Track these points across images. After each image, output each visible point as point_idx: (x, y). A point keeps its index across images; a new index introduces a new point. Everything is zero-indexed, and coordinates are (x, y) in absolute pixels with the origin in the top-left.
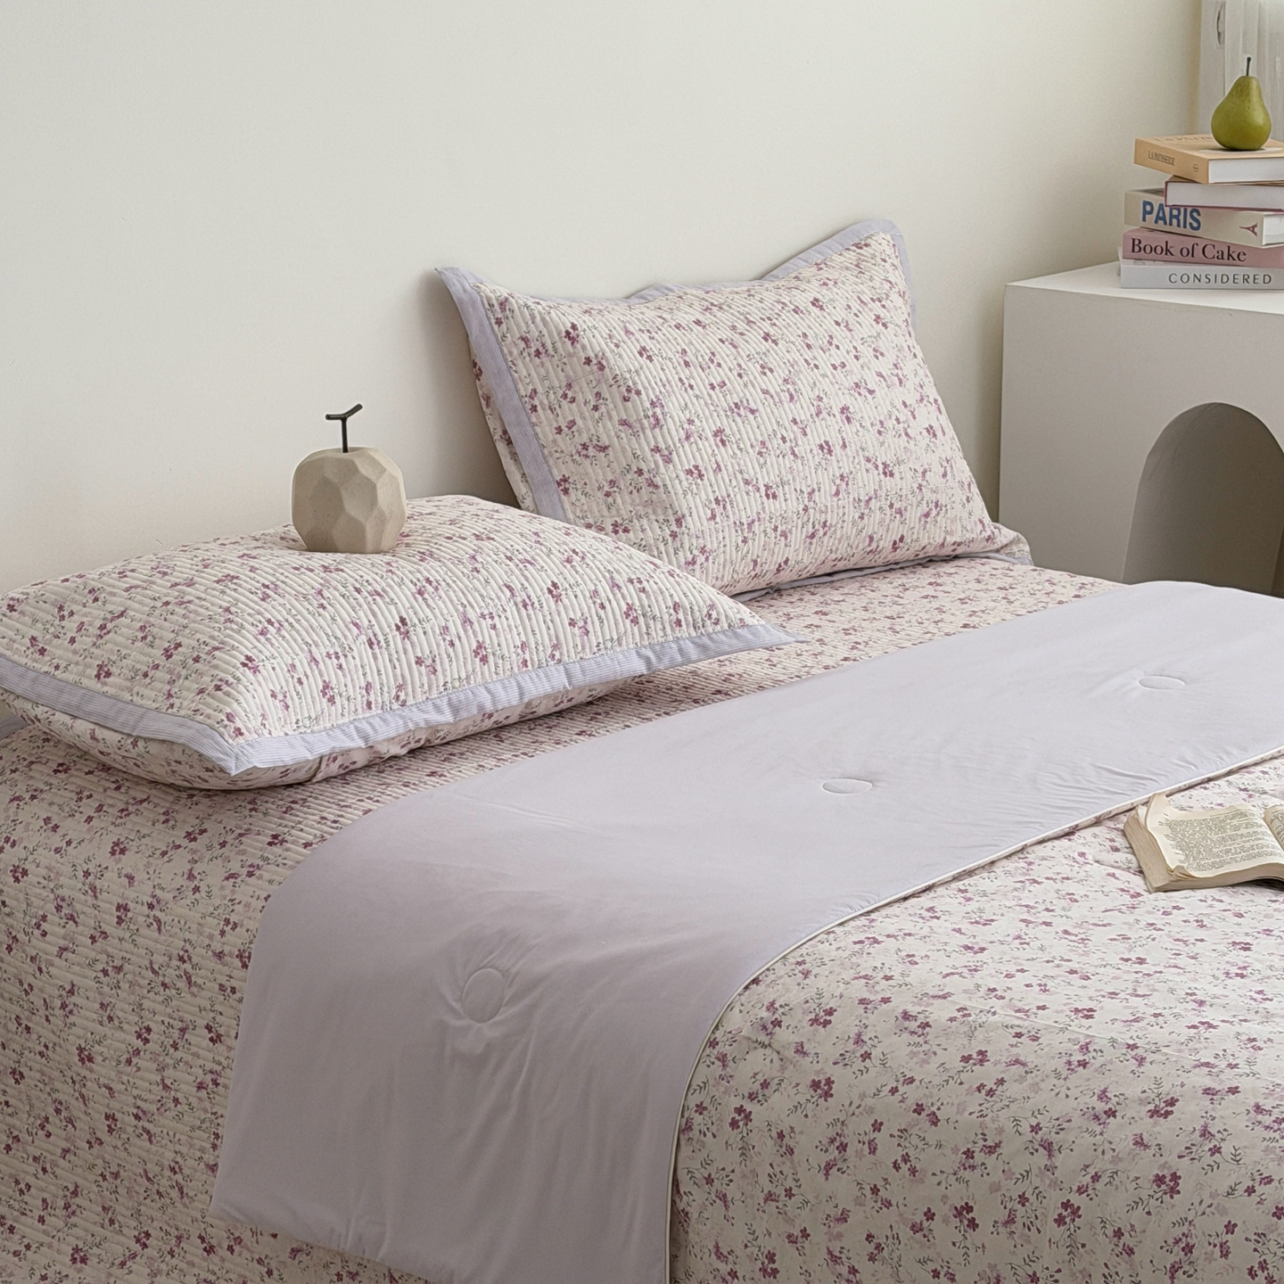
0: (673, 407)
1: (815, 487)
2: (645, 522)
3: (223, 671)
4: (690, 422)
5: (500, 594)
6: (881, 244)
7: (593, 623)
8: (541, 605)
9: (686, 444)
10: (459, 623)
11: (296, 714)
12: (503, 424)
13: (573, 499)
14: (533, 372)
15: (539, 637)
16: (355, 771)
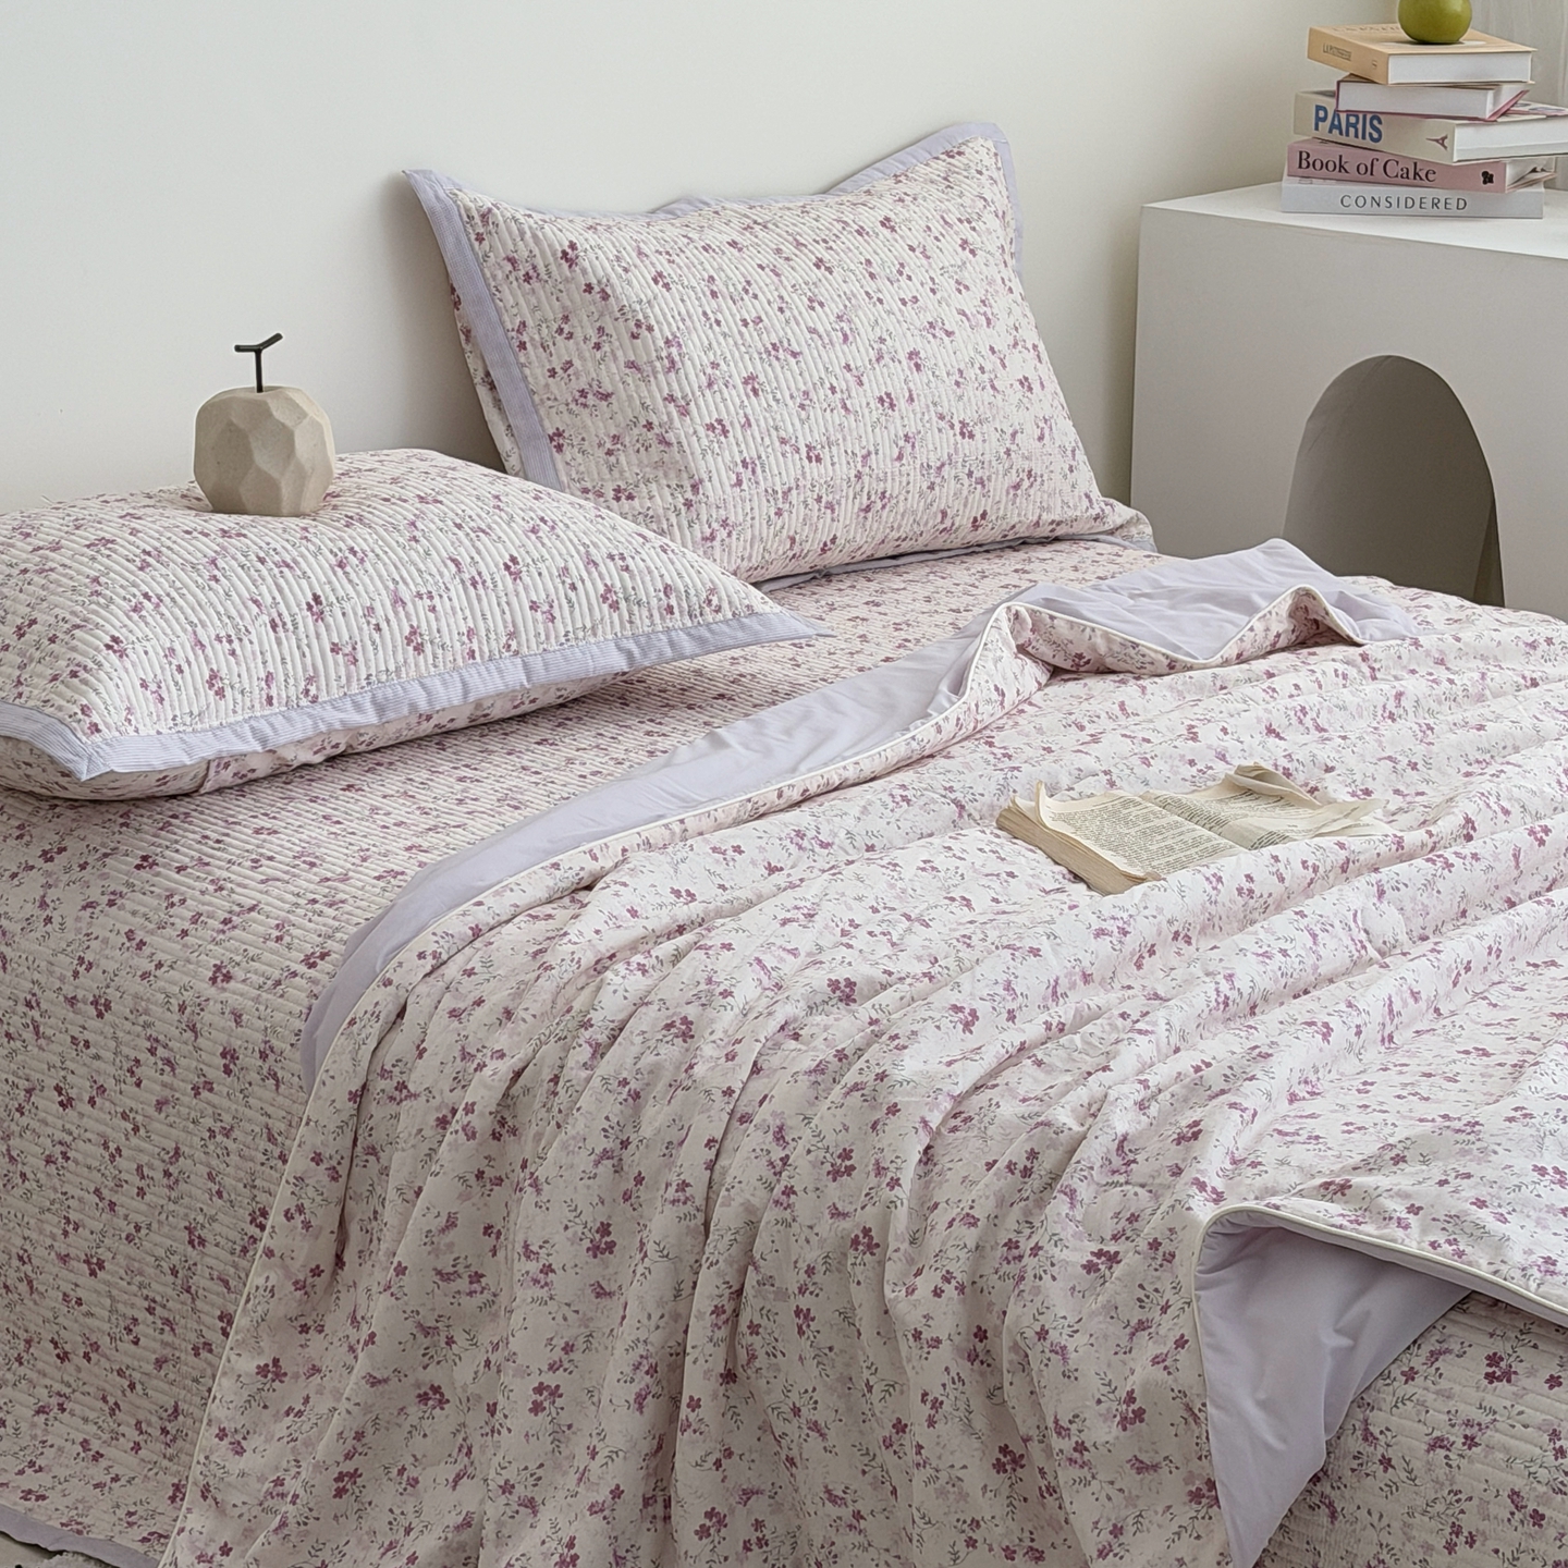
0: (693, 347)
1: (872, 449)
2: (654, 486)
3: (84, 654)
4: (715, 365)
5: (443, 569)
7: (560, 607)
9: (707, 392)
10: (388, 603)
11: (173, 709)
12: (485, 366)
13: (568, 458)
14: (522, 301)
15: (490, 622)
16: (255, 780)
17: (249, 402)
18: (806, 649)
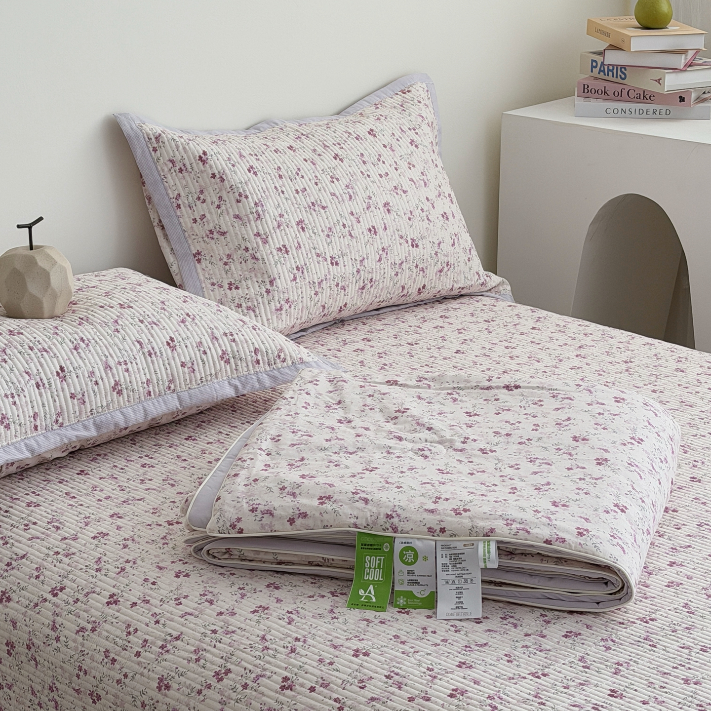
0: (270, 206)
1: (365, 256)
2: (249, 282)
4: (281, 216)
5: (133, 347)
6: (419, 90)
7: (198, 364)
8: (161, 353)
9: (278, 231)
10: (102, 369)
12: (159, 216)
13: (204, 266)
14: (178, 183)
15: (159, 375)
17: (25, 256)
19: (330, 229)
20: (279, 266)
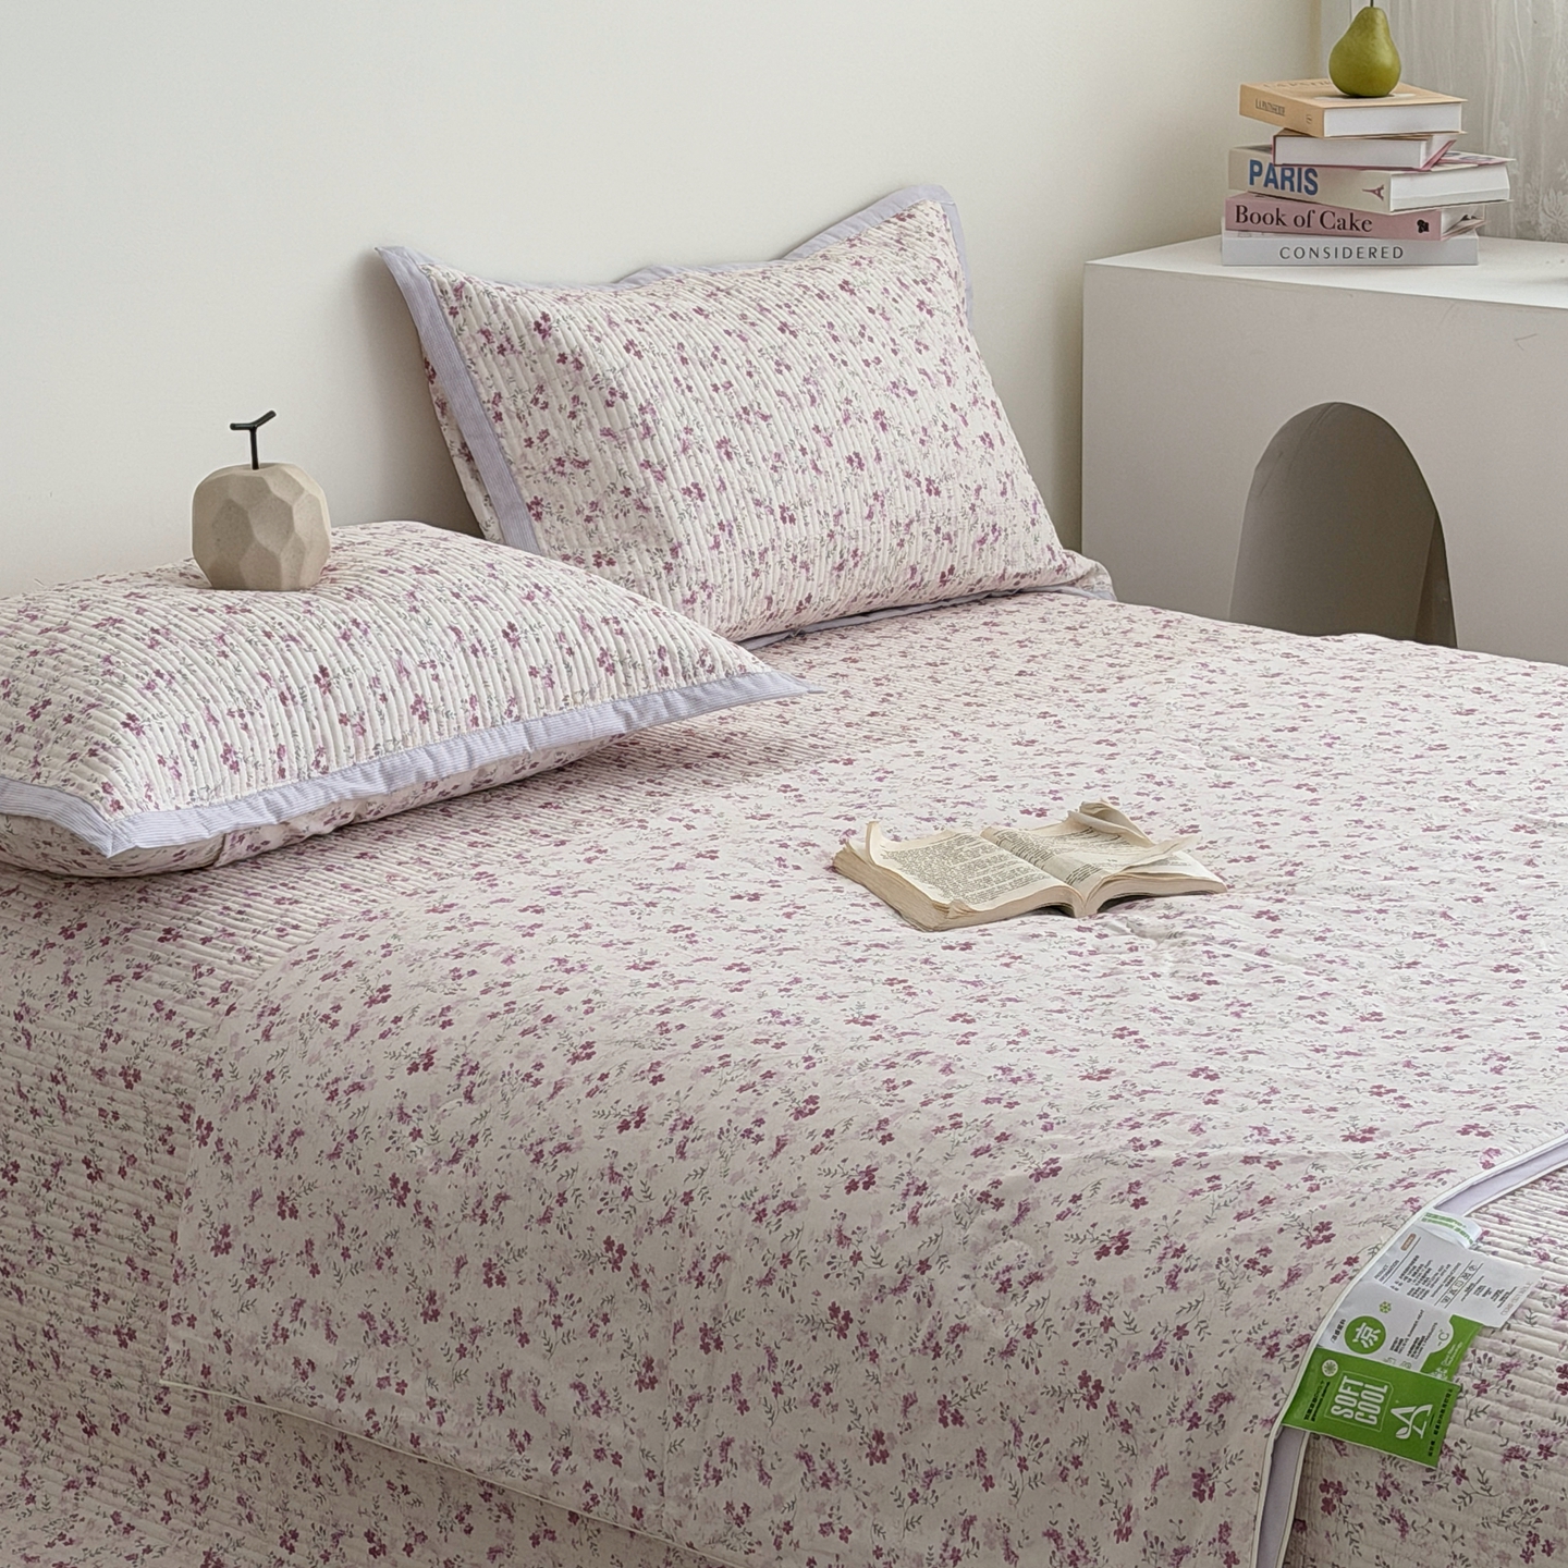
0: (667, 413)
1: (843, 508)
2: (633, 551)
3: (100, 732)
4: (688, 430)
5: (444, 638)
6: (929, 215)
7: (559, 672)
8: (494, 650)
9: (683, 457)
10: (393, 674)
11: (190, 784)
12: (462, 437)
13: (547, 525)
14: (497, 374)
15: (492, 689)
16: (268, 852)
17: (247, 479)
18: (792, 706)
19: (778, 456)
20: (687, 520)
